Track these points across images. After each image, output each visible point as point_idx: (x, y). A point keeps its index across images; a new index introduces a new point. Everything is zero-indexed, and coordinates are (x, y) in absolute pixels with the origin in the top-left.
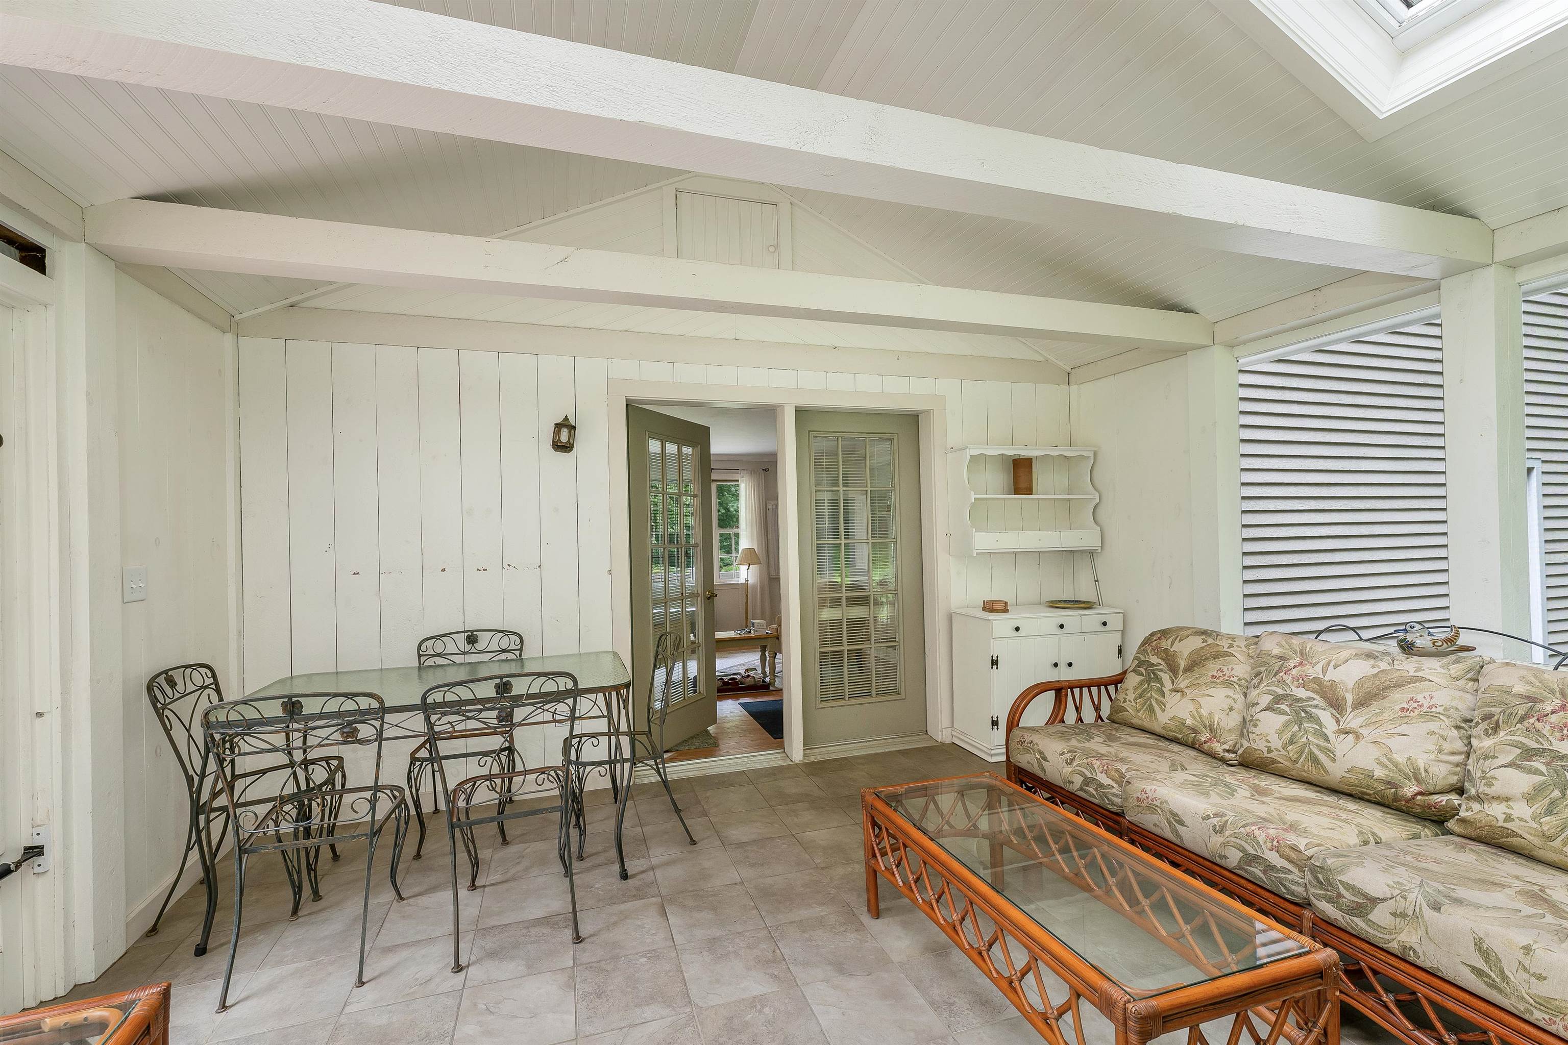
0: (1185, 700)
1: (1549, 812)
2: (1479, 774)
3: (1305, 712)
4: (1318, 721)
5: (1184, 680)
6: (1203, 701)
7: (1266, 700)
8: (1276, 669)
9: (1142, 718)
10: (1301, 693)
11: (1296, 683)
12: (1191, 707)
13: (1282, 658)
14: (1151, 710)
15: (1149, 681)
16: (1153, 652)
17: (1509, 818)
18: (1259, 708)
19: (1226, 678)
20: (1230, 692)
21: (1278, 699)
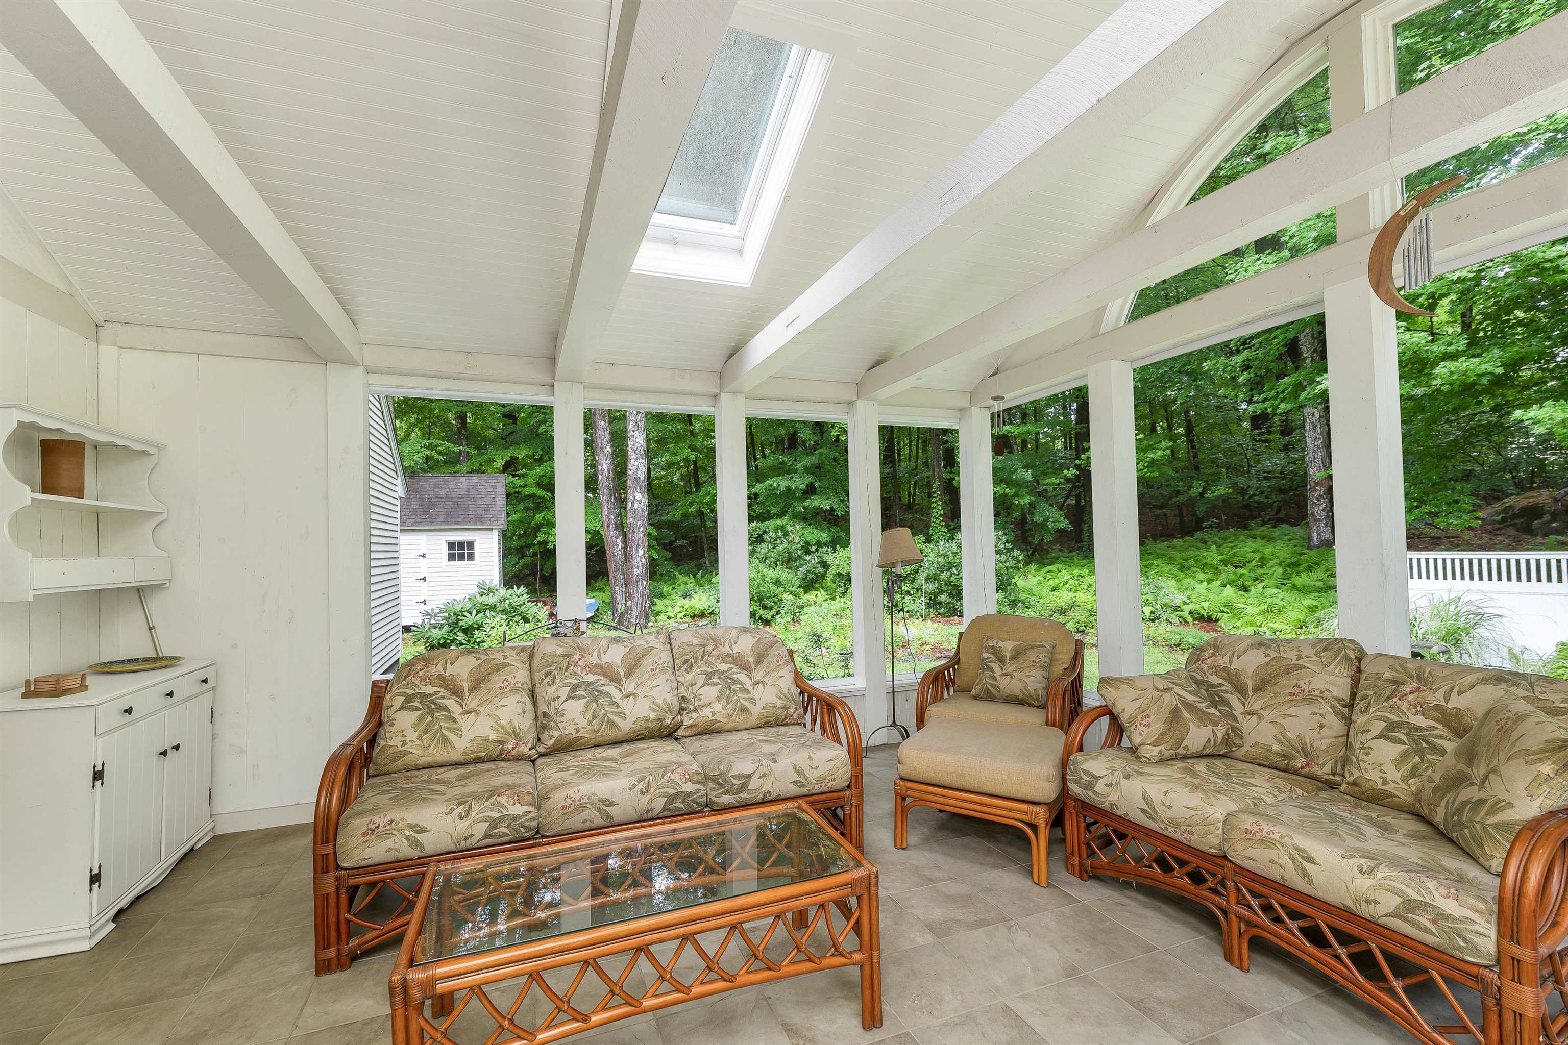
0: (481, 718)
1: (728, 703)
2: (692, 696)
3: (597, 691)
4: (608, 695)
5: (472, 699)
6: (500, 713)
7: (565, 691)
8: (565, 665)
9: (438, 754)
10: (590, 678)
11: (585, 672)
12: (490, 722)
13: (567, 655)
14: (445, 740)
15: (431, 713)
16: (424, 683)
17: (713, 714)
18: (560, 701)
19: (512, 685)
20: (518, 697)
21: (575, 688)
